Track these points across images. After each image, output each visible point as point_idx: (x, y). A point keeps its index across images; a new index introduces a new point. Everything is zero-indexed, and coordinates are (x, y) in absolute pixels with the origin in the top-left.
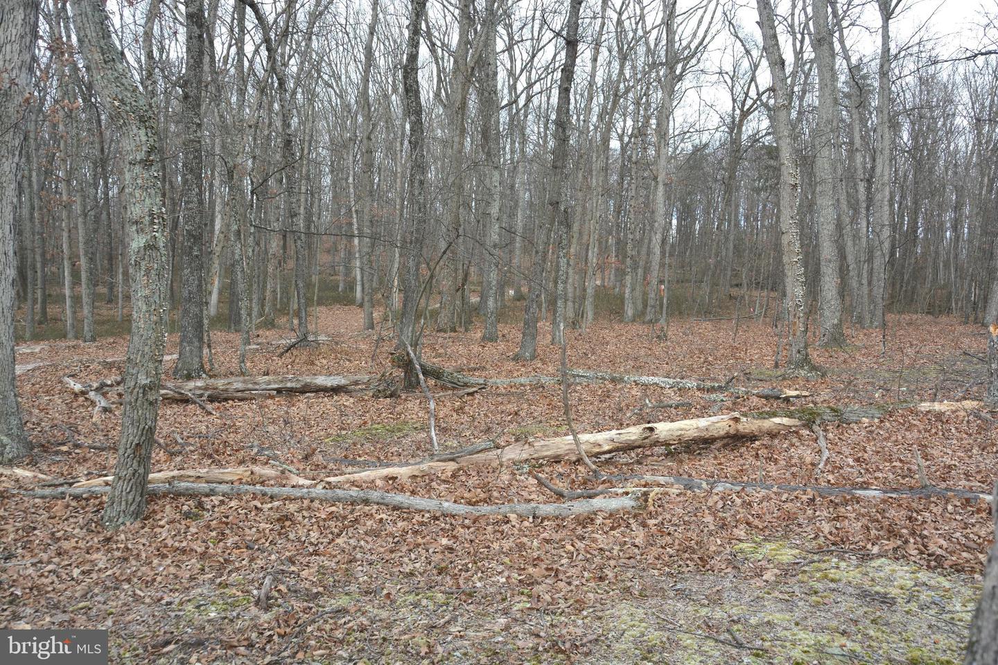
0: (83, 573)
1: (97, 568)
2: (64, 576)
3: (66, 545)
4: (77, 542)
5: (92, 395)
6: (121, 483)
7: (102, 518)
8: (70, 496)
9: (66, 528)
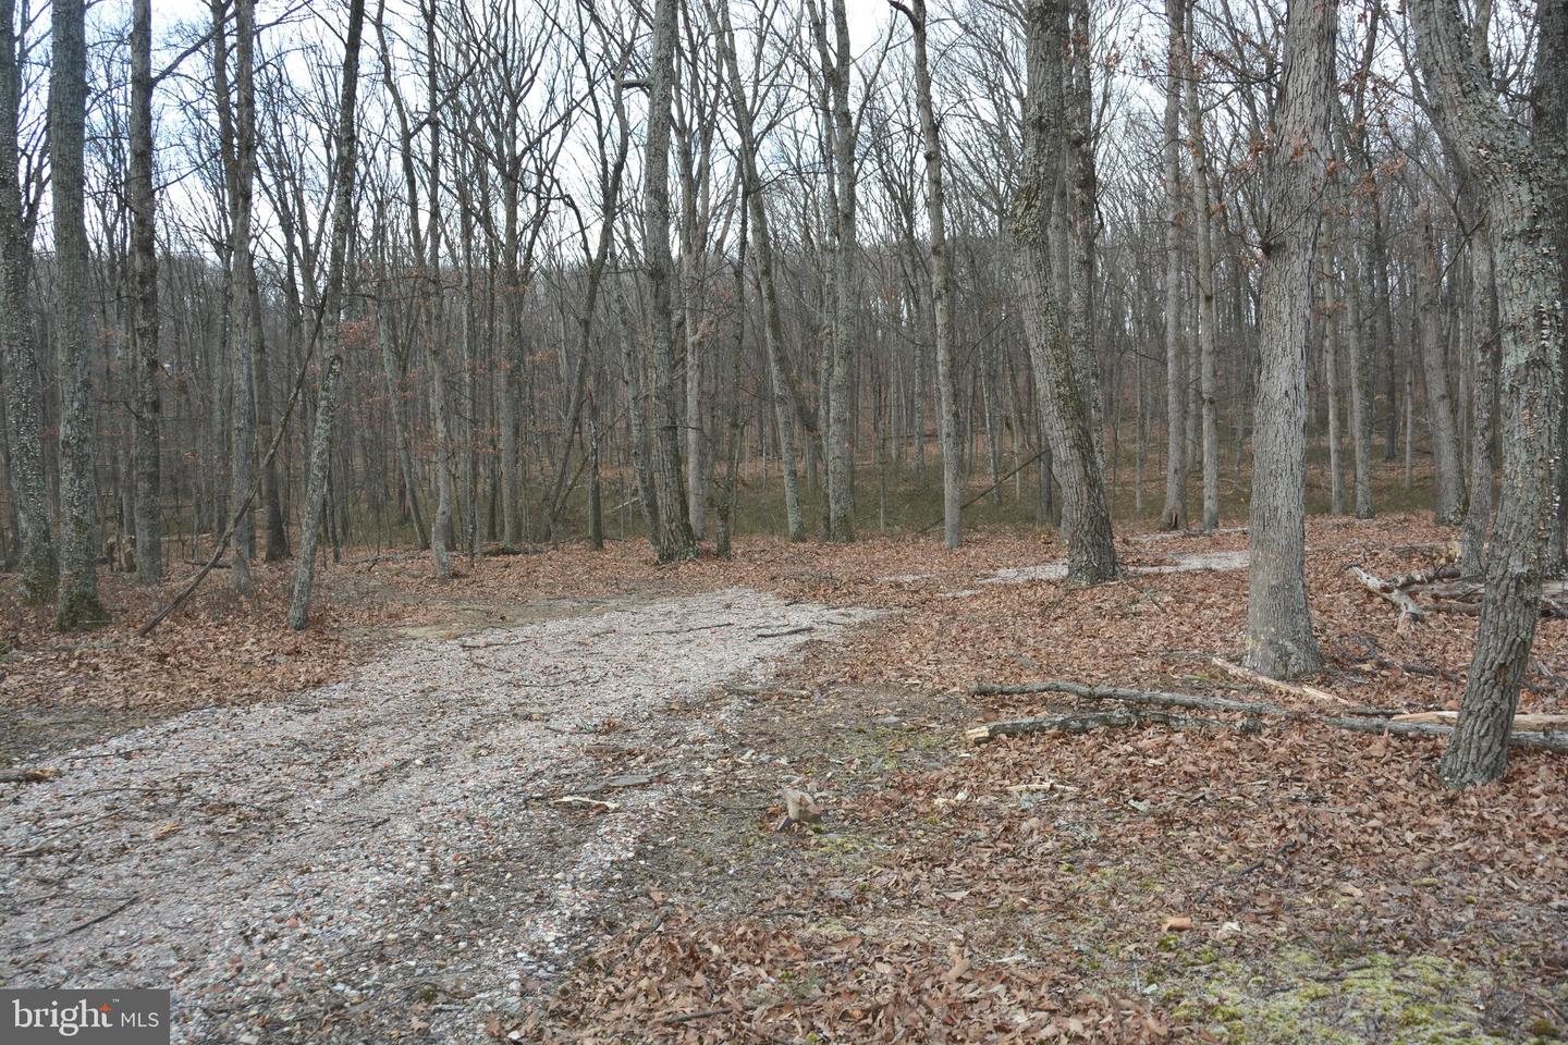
0: (1419, 839)
1: (1439, 837)
2: (1394, 839)
3: (1390, 798)
4: (1406, 797)
5: (1395, 596)
6: (1471, 720)
7: (1438, 769)
8: (1390, 731)
9: (1386, 775)
